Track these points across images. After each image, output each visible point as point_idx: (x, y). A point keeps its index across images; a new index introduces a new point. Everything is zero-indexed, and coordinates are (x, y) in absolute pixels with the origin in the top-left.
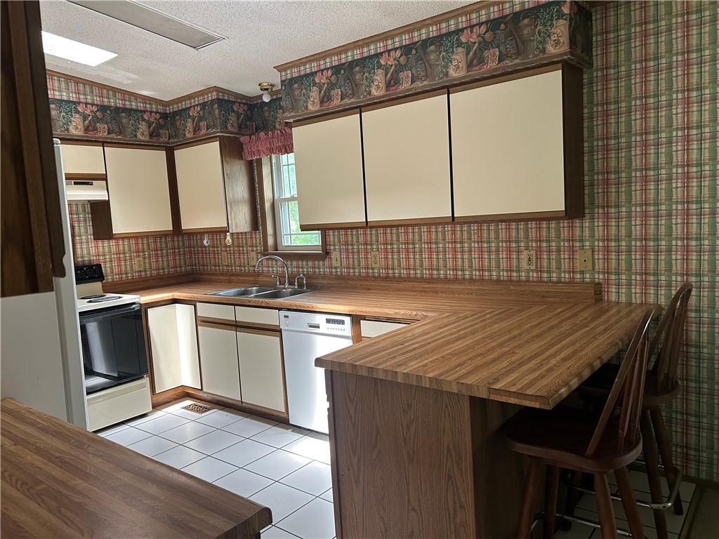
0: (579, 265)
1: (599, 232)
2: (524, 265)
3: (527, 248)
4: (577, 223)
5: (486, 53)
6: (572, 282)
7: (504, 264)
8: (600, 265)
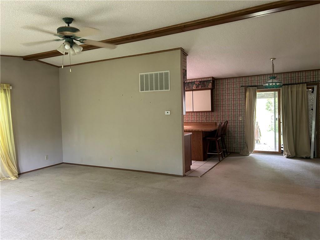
0: (213, 120)
1: (216, 114)
2: (204, 119)
3: (205, 117)
4: (213, 113)
5: (199, 86)
6: (212, 122)
7: (201, 120)
8: (216, 119)
